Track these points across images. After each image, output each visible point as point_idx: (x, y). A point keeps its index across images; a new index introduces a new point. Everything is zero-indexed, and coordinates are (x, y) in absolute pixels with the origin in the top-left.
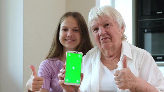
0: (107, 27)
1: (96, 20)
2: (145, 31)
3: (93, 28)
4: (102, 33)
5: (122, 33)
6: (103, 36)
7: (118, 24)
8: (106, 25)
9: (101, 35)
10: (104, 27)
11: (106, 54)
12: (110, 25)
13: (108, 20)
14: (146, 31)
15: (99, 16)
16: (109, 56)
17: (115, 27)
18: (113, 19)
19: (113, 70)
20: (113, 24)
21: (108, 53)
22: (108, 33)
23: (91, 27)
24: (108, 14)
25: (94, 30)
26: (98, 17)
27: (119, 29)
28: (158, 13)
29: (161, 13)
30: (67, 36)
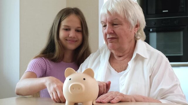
1: (105, 16)
2: (150, 30)
10: (112, 25)
14: (151, 30)
19: (122, 71)
28: (164, 11)
29: (167, 11)
30: (70, 36)
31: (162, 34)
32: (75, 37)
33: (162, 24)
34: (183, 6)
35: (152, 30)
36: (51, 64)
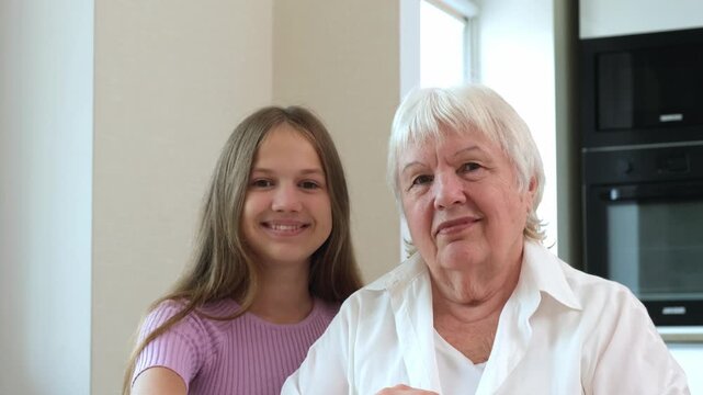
0: (470, 175)
1: (426, 140)
2: (609, 194)
3: (410, 170)
4: (446, 198)
5: (528, 211)
6: (451, 211)
7: (518, 168)
8: (467, 167)
9: (441, 207)
10: (457, 172)
11: (456, 290)
12: (486, 168)
13: (479, 145)
14: (614, 195)
15: (442, 124)
16: (468, 300)
17: (503, 177)
18: (501, 143)
20: (498, 163)
21: (466, 285)
22: (471, 202)
23: (402, 166)
24: (481, 118)
25: (415, 183)
26: (440, 128)
27: (520, 190)
28: (664, 118)
29: (678, 117)
30: (275, 207)
32: (299, 208)
33: (660, 172)
35: (620, 193)
36: (217, 333)
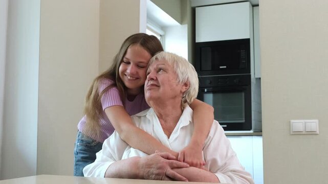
2: (204, 90)
28: (221, 67)
29: (225, 67)
31: (220, 96)
33: (219, 84)
34: (244, 61)
35: (208, 90)
